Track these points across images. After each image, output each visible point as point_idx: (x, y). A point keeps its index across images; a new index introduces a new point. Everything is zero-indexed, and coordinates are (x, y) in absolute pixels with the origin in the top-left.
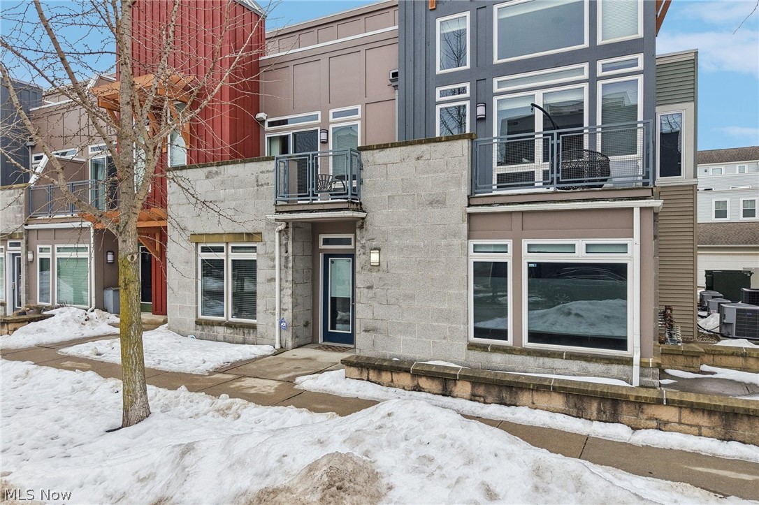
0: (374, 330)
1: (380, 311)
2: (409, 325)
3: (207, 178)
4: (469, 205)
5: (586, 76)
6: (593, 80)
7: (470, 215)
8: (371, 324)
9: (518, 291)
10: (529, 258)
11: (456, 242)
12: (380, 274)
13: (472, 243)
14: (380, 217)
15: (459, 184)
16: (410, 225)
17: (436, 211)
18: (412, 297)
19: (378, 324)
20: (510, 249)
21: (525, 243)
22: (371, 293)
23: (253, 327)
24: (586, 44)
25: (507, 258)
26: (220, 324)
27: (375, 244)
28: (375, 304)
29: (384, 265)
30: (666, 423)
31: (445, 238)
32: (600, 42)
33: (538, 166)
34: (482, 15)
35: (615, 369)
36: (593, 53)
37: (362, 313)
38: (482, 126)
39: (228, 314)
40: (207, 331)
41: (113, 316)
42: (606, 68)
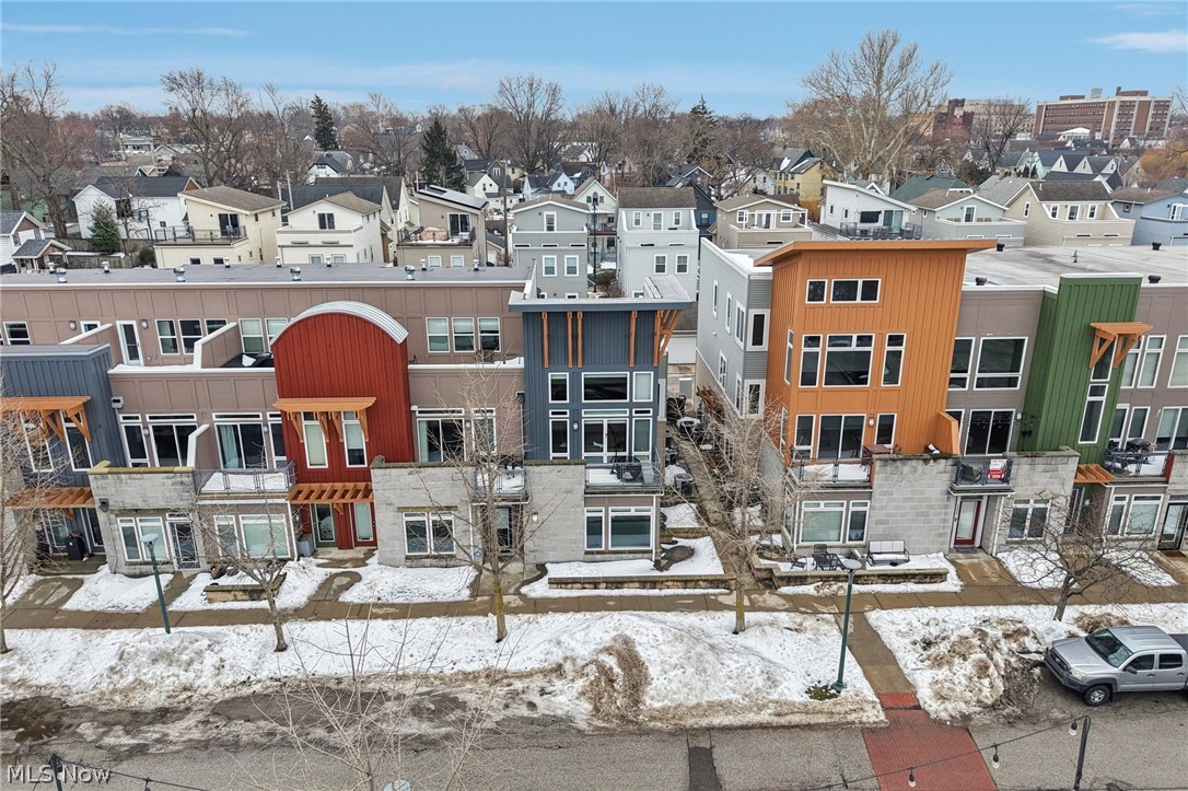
0: (536, 551)
1: (538, 542)
2: (554, 547)
3: (410, 474)
4: (585, 493)
5: (628, 415)
6: (631, 417)
7: (585, 497)
9: (607, 528)
10: (611, 514)
11: (579, 509)
12: (538, 525)
13: (586, 509)
14: (537, 499)
15: (580, 484)
16: (555, 502)
17: (568, 496)
18: (557, 535)
19: (538, 548)
20: (603, 511)
21: (610, 508)
22: (533, 534)
23: (453, 557)
24: (628, 400)
25: (602, 514)
26: (427, 557)
27: (535, 513)
28: (536, 540)
29: (540, 521)
31: (573, 508)
32: (634, 400)
33: (606, 454)
34: (575, 376)
35: (646, 555)
36: (631, 405)
37: (528, 545)
38: (576, 433)
39: (431, 550)
40: (415, 562)
41: (312, 559)
42: (636, 412)
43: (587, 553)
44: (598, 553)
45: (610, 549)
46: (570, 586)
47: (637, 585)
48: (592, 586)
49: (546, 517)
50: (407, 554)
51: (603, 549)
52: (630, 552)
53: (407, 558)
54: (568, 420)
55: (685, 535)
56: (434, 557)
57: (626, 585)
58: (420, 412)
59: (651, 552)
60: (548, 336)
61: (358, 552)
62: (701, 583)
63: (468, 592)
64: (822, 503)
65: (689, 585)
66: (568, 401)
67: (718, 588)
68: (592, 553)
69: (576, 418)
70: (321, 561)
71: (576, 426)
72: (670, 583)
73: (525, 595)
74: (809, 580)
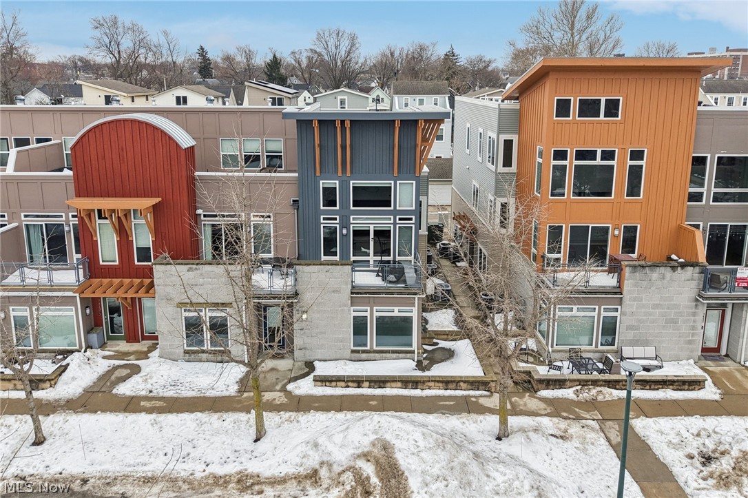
0: (305, 349)
1: (307, 340)
2: (322, 345)
4: (351, 294)
5: (392, 221)
6: (395, 224)
7: (351, 297)
8: (302, 346)
9: (372, 328)
10: (376, 314)
11: (346, 308)
12: (308, 323)
13: (352, 308)
14: (307, 297)
15: (347, 284)
16: (323, 301)
17: (336, 295)
18: (325, 333)
19: (307, 346)
20: (369, 310)
21: (375, 308)
22: (302, 332)
24: (392, 208)
25: (367, 314)
27: (304, 310)
28: (305, 337)
29: (309, 319)
31: (340, 307)
32: (398, 208)
33: (372, 258)
34: (344, 185)
35: (409, 355)
36: (395, 213)
37: (298, 342)
38: (345, 238)
39: (207, 346)
40: (193, 356)
41: (99, 351)
42: (400, 219)
43: (353, 352)
44: (364, 352)
45: (375, 348)
46: (334, 384)
47: (399, 384)
48: (356, 385)
49: (315, 316)
50: (186, 348)
51: (368, 348)
52: (394, 352)
53: (186, 352)
54: (338, 226)
55: (446, 337)
56: (210, 352)
57: (388, 385)
58: (205, 216)
59: (413, 352)
60: (320, 146)
61: (142, 346)
62: (462, 384)
63: (236, 387)
64: (575, 308)
65: (450, 386)
66: (338, 208)
67: (478, 390)
68: (358, 352)
69: (345, 224)
70: (107, 353)
71: (345, 231)
72: (431, 384)
73: (290, 392)
74: (568, 384)
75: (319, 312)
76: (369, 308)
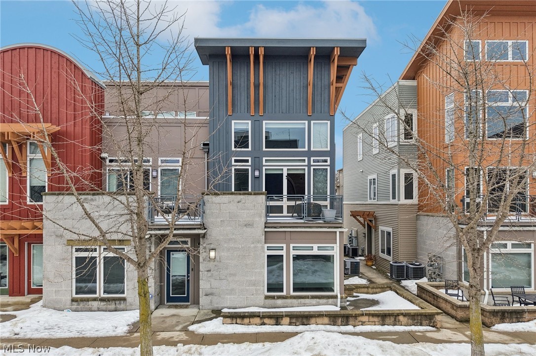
0: (212, 294)
1: (215, 284)
2: (232, 290)
4: (265, 227)
5: (306, 163)
6: (309, 166)
7: (265, 232)
8: (209, 291)
9: (288, 270)
10: (293, 253)
11: (259, 245)
12: (215, 263)
13: (266, 245)
14: (215, 232)
15: (260, 217)
16: (234, 236)
17: (249, 230)
18: (234, 275)
19: (214, 291)
20: (285, 248)
21: (292, 245)
22: (209, 274)
23: (124, 299)
24: (306, 149)
25: (283, 253)
26: (95, 299)
27: (212, 246)
28: (212, 280)
29: (218, 258)
30: (364, 322)
31: (253, 243)
32: (312, 149)
33: (285, 203)
34: (257, 127)
35: (331, 301)
36: (310, 154)
37: (204, 285)
38: (257, 181)
39: (100, 293)
40: (82, 305)
42: (314, 161)
43: (267, 297)
44: (279, 297)
45: (292, 293)
48: (273, 321)
49: (224, 254)
50: (74, 296)
51: (284, 293)
52: (313, 297)
53: (73, 300)
54: (250, 168)
55: (366, 290)
56: (102, 300)
57: (313, 320)
58: (110, 161)
59: (336, 297)
60: (232, 84)
62: (401, 318)
65: (388, 320)
66: (250, 149)
67: (421, 325)
68: (273, 297)
69: (257, 166)
71: (257, 173)
73: (193, 332)
75: (228, 250)
76: (284, 246)
